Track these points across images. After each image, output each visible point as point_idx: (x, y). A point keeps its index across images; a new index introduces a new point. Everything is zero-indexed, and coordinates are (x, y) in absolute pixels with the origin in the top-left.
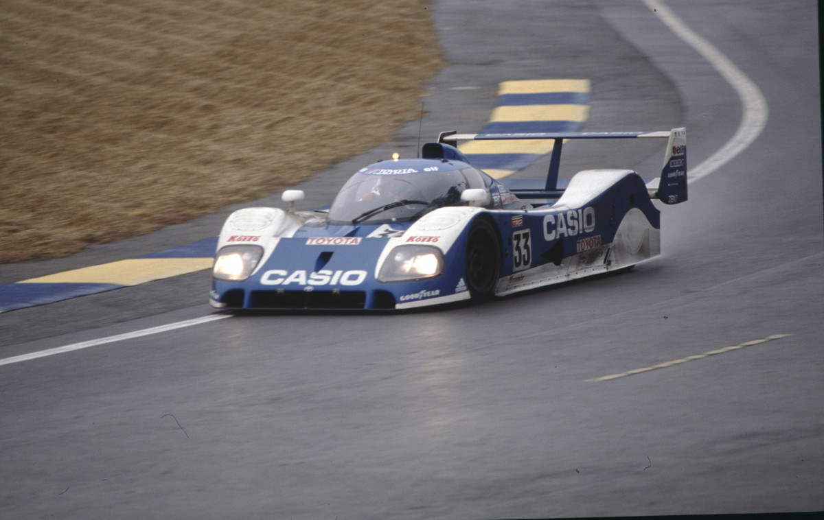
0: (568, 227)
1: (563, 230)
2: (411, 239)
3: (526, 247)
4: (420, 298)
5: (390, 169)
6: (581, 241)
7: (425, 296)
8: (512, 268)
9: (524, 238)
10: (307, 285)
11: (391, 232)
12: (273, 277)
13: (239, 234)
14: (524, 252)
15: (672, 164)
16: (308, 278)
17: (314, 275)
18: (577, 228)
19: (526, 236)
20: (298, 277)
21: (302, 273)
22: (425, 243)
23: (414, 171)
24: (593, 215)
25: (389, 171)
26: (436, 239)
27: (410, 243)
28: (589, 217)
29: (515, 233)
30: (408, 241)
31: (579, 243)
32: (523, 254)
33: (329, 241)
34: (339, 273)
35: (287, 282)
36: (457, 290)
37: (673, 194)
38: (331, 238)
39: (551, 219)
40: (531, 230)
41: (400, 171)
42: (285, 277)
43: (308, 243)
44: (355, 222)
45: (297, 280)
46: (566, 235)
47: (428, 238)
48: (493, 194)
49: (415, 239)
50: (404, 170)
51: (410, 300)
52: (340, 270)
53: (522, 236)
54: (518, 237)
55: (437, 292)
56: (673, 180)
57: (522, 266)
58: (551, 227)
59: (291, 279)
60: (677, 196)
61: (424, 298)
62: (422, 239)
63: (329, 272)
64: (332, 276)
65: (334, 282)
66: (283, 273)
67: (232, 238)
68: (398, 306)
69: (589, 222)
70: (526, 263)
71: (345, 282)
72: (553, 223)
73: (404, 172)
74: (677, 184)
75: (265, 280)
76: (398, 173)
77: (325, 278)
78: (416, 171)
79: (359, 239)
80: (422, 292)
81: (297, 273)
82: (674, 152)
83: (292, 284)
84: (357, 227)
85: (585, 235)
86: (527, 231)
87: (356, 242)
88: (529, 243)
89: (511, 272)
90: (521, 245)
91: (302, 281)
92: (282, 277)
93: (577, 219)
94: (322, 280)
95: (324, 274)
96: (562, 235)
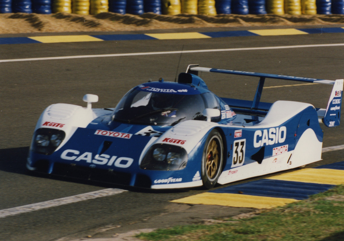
0: (269, 139)
1: (265, 141)
2: (166, 140)
3: (242, 151)
4: (168, 182)
5: (158, 88)
6: (276, 148)
7: (171, 181)
8: (231, 165)
9: (241, 145)
10: (92, 163)
11: (153, 132)
12: (70, 154)
13: (51, 121)
14: (240, 154)
15: (334, 101)
16: (93, 158)
17: (97, 157)
18: (274, 140)
19: (242, 143)
20: (86, 157)
21: (90, 154)
24: (285, 132)
25: (157, 89)
26: (183, 142)
27: (165, 142)
28: (283, 132)
29: (236, 142)
30: (164, 141)
31: (274, 149)
32: (239, 156)
33: (111, 134)
34: (114, 158)
35: (79, 159)
36: (194, 179)
37: (332, 121)
38: (111, 132)
39: (259, 133)
40: (247, 141)
41: (165, 90)
42: (78, 156)
43: (96, 133)
45: (85, 159)
46: (267, 144)
47: (178, 141)
48: (222, 111)
49: (169, 140)
50: (168, 90)
51: (161, 183)
52: (115, 155)
53: (240, 144)
54: (237, 144)
55: (180, 180)
56: (333, 112)
57: (238, 164)
58: (259, 139)
59: (82, 157)
60: (334, 122)
61: (170, 183)
62: (174, 141)
63: (108, 156)
64: (109, 159)
65: (110, 164)
66: (77, 152)
67: (46, 123)
69: (282, 137)
70: (241, 162)
71: (118, 164)
72: (260, 135)
74: (335, 115)
75: (64, 156)
77: (104, 160)
78: (176, 92)
79: (131, 135)
80: (170, 178)
81: (86, 154)
82: (336, 95)
83: (82, 161)
85: (279, 145)
86: (244, 140)
87: (128, 137)
88: (244, 149)
89: (229, 168)
90: (239, 150)
91: (89, 160)
92: (76, 155)
93: (275, 134)
94: (102, 161)
95: (104, 157)
96: (265, 144)
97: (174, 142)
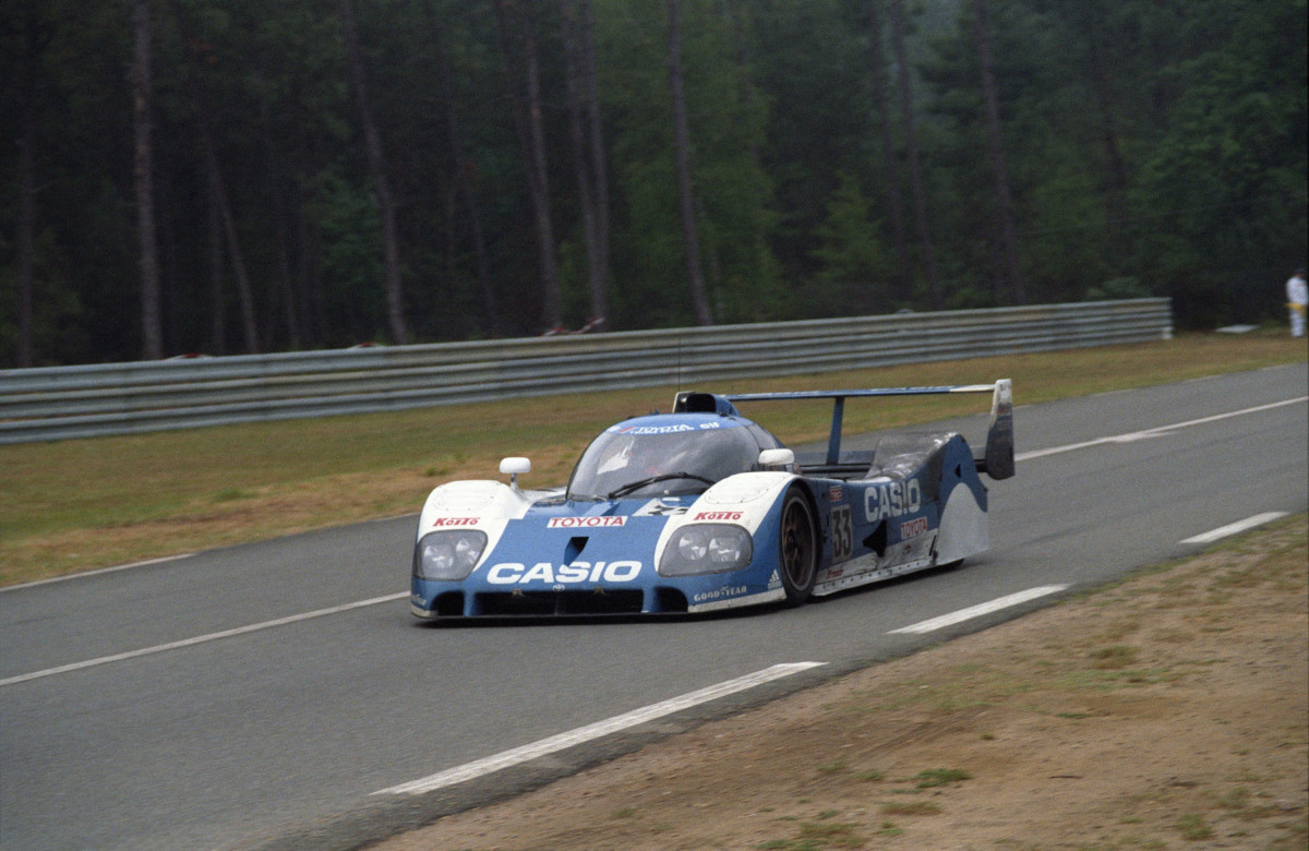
0: (891, 504)
1: (885, 509)
2: (701, 516)
3: (846, 529)
5: (653, 426)
6: (905, 524)
7: (727, 594)
8: (831, 557)
9: (844, 517)
10: (556, 583)
11: (667, 509)
13: (449, 515)
14: (845, 536)
15: (999, 426)
16: (556, 572)
17: (563, 569)
18: (901, 507)
19: (846, 513)
20: (541, 572)
21: (547, 567)
22: (722, 521)
23: (689, 428)
24: (918, 489)
25: (651, 429)
26: (738, 516)
27: (700, 521)
28: (914, 491)
29: (834, 510)
30: (697, 519)
31: (903, 526)
32: (843, 539)
33: (580, 522)
34: (600, 566)
35: (526, 579)
36: (769, 585)
38: (582, 519)
39: (871, 492)
40: (852, 509)
41: (669, 428)
42: (523, 573)
43: (550, 525)
44: (612, 497)
45: (539, 577)
46: (889, 515)
47: (725, 515)
49: (707, 516)
50: (675, 427)
51: (708, 600)
53: (841, 515)
54: (837, 513)
55: (744, 589)
57: (842, 556)
58: (874, 504)
59: (532, 575)
61: (724, 598)
62: (717, 515)
63: (588, 565)
64: (590, 570)
66: (519, 567)
67: (440, 522)
68: (692, 609)
69: (914, 500)
70: (847, 552)
72: (875, 497)
73: (676, 430)
75: (493, 578)
76: (668, 431)
77: (580, 573)
78: (692, 428)
79: (624, 519)
80: (723, 590)
81: (538, 566)
82: (999, 412)
83: (532, 581)
84: (616, 503)
85: (910, 516)
86: (847, 508)
87: (621, 522)
88: (850, 525)
89: (830, 563)
90: (841, 527)
91: (548, 577)
92: (518, 573)
93: (901, 494)
94: (576, 575)
95: (579, 568)
96: (885, 514)
97: (720, 517)
